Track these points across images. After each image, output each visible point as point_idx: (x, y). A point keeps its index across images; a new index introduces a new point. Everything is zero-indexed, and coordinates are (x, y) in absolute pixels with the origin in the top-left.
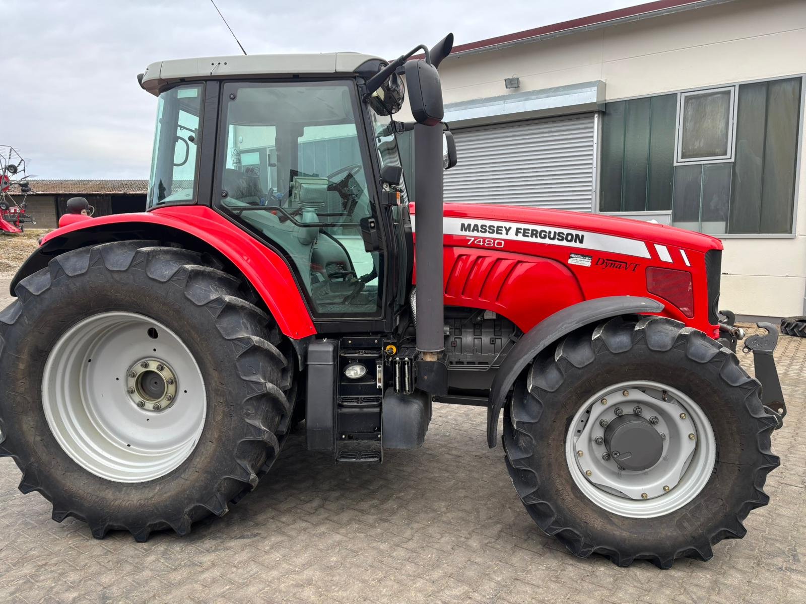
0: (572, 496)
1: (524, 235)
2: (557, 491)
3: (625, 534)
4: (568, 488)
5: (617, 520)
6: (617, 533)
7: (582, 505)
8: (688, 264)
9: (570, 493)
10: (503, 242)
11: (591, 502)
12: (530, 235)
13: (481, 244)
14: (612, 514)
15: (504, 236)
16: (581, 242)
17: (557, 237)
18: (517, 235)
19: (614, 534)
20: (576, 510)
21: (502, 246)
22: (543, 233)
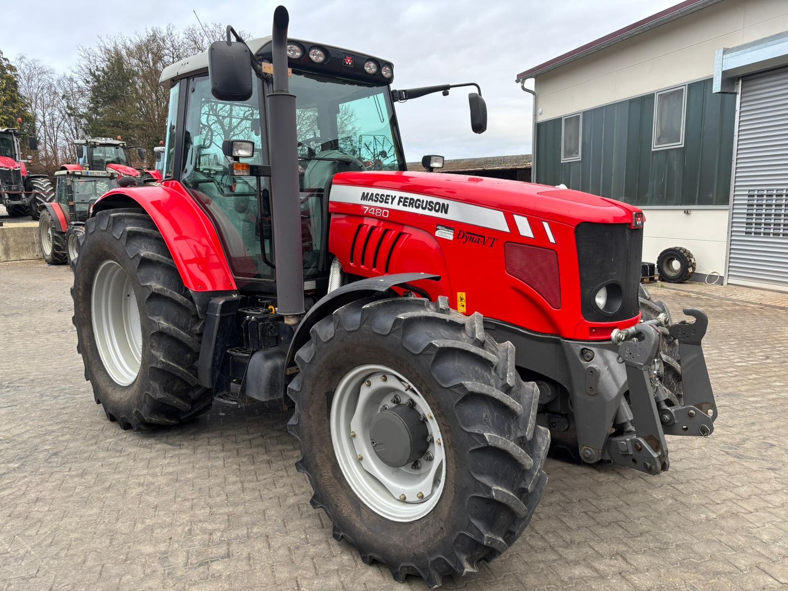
0: (331, 474)
1: (404, 205)
2: (317, 466)
3: (363, 529)
4: (329, 466)
5: (365, 513)
6: (358, 525)
7: (339, 487)
8: (552, 240)
9: (330, 471)
10: (388, 211)
11: (349, 487)
12: (408, 204)
13: (373, 213)
14: (365, 505)
15: (389, 206)
16: (446, 212)
17: (428, 206)
18: (399, 204)
19: (355, 525)
20: (331, 490)
21: (387, 216)
22: (418, 202)
